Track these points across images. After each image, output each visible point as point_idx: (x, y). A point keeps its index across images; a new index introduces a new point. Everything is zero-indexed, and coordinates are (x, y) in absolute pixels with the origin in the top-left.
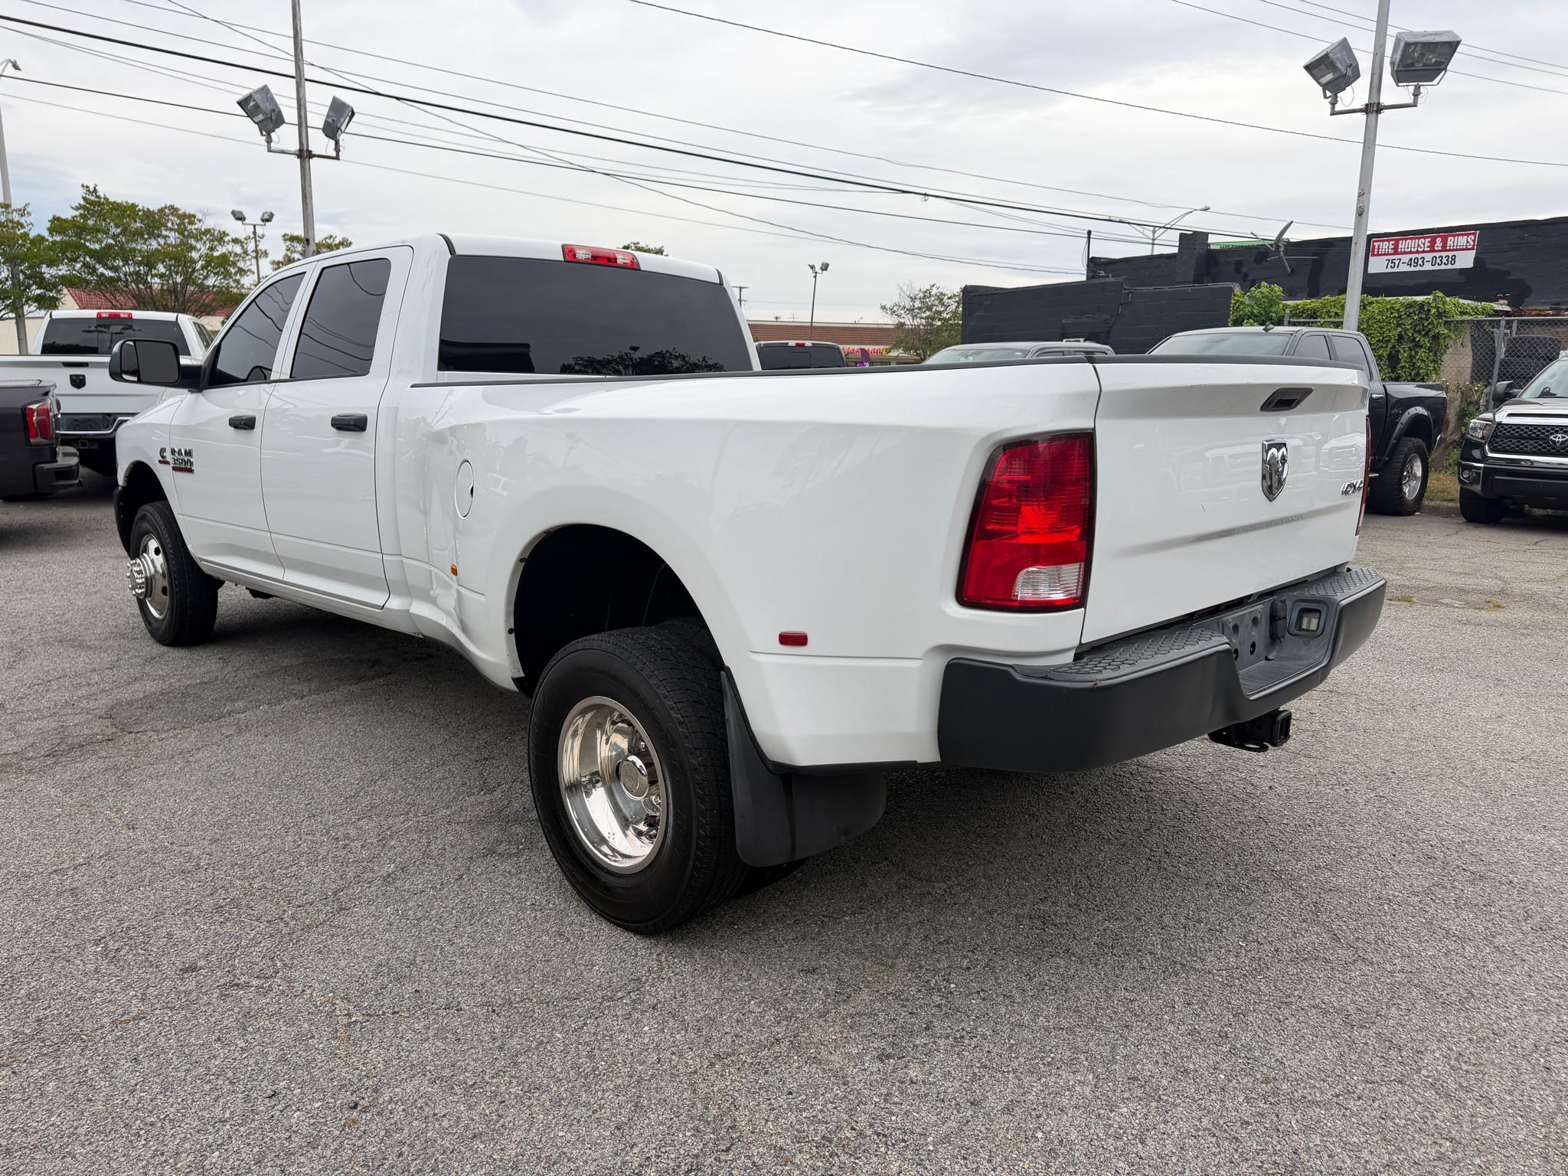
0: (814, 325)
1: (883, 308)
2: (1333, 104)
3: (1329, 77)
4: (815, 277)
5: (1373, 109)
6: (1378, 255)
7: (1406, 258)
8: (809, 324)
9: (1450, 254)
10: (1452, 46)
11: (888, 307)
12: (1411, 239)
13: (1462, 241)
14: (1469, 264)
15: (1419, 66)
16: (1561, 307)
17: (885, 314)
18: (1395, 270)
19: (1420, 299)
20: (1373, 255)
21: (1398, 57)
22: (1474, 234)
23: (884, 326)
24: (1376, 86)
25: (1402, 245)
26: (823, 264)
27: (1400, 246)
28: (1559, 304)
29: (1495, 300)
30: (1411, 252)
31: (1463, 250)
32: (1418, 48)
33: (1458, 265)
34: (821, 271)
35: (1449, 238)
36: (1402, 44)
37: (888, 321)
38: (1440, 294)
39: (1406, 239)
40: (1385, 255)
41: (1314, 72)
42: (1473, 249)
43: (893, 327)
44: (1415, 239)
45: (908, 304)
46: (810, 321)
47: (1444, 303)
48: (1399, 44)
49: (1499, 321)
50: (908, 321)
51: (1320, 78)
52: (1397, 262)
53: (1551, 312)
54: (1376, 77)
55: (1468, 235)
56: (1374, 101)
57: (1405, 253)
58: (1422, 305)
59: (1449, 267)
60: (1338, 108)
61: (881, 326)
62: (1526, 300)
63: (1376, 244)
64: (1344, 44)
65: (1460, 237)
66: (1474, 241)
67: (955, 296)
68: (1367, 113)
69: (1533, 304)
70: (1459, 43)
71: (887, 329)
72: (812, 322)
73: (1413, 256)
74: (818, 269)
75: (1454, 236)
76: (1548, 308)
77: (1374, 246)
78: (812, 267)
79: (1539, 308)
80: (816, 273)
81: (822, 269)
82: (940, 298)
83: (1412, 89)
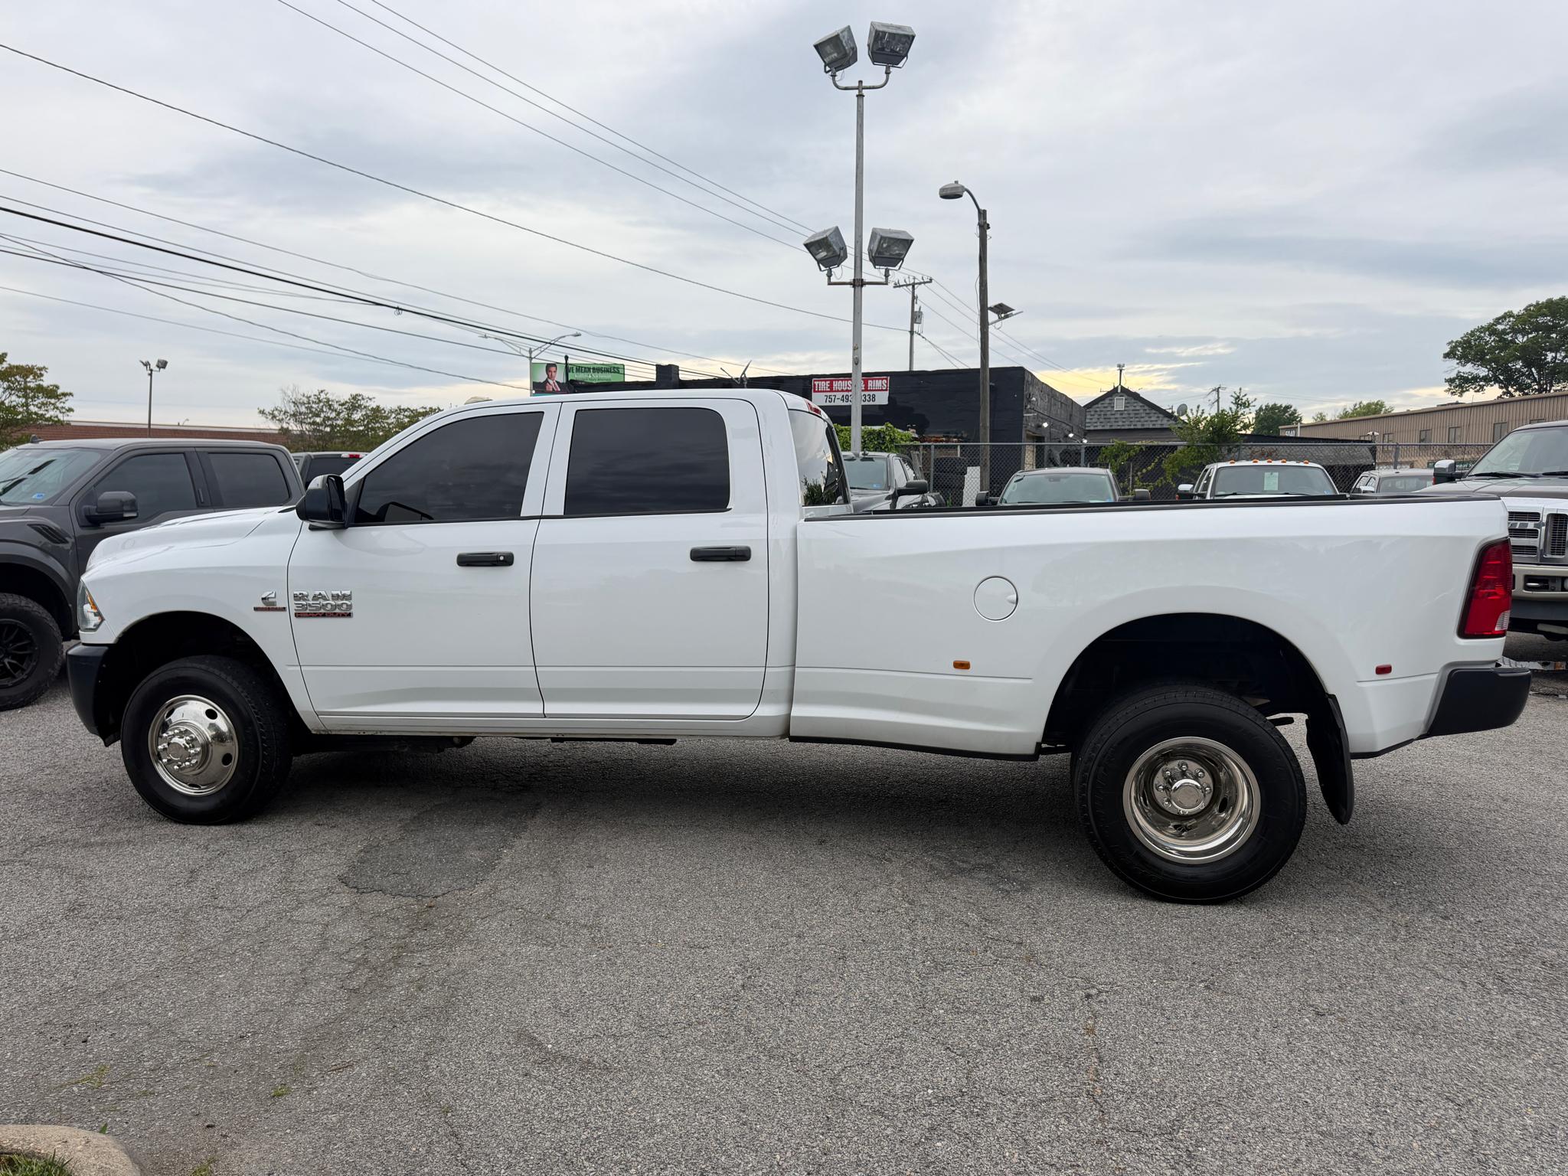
0: (152, 427)
1: (262, 412)
2: (829, 275)
3: (823, 254)
4: (151, 375)
5: (858, 283)
6: (818, 391)
7: (839, 395)
8: (147, 427)
9: (871, 393)
10: (908, 243)
11: (266, 411)
12: (842, 380)
13: (879, 383)
14: (885, 402)
15: (887, 255)
16: (950, 435)
17: (265, 419)
18: (832, 404)
19: (877, 428)
20: (815, 391)
21: (875, 247)
22: (886, 379)
23: (267, 431)
24: (858, 266)
25: (835, 384)
26: (159, 361)
27: (834, 385)
28: (949, 433)
29: (907, 429)
30: (842, 391)
31: (879, 390)
32: (887, 241)
33: (877, 402)
34: (158, 369)
35: (869, 381)
36: (879, 237)
37: (273, 426)
38: (889, 425)
39: (838, 380)
40: (823, 391)
41: (811, 249)
42: (886, 390)
43: (277, 432)
44: (845, 380)
45: (291, 409)
46: (147, 422)
47: (894, 432)
48: (876, 237)
49: (930, 446)
50: (294, 427)
51: (817, 254)
52: (833, 398)
53: (944, 439)
54: (858, 259)
55: (882, 379)
56: (858, 277)
57: (838, 391)
58: (879, 433)
59: (871, 403)
60: (833, 279)
61: (262, 431)
62: (927, 429)
63: (816, 383)
64: (837, 231)
65: (877, 381)
66: (887, 384)
67: (346, 402)
68: (854, 286)
69: (931, 433)
70: (912, 241)
71: (270, 434)
72: (150, 424)
73: (845, 394)
74: (153, 366)
75: (872, 380)
76: (942, 435)
77: (815, 385)
78: (146, 364)
79: (936, 436)
80: (151, 370)
81: (158, 366)
82: (328, 403)
83: (883, 271)
